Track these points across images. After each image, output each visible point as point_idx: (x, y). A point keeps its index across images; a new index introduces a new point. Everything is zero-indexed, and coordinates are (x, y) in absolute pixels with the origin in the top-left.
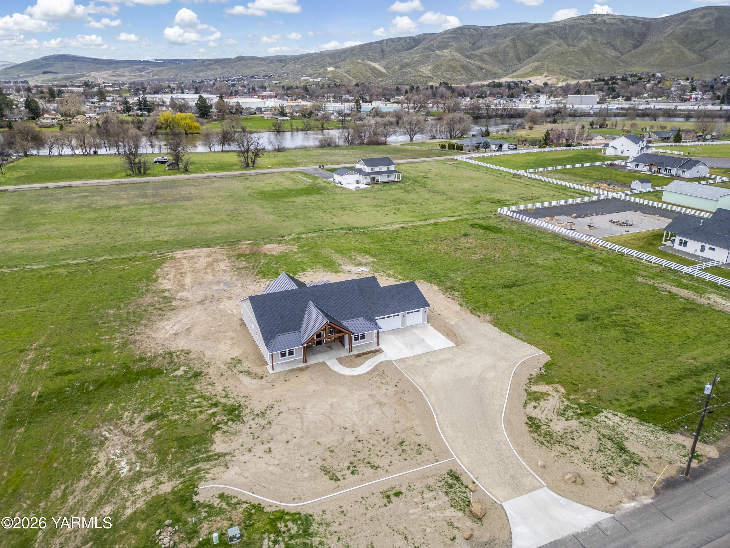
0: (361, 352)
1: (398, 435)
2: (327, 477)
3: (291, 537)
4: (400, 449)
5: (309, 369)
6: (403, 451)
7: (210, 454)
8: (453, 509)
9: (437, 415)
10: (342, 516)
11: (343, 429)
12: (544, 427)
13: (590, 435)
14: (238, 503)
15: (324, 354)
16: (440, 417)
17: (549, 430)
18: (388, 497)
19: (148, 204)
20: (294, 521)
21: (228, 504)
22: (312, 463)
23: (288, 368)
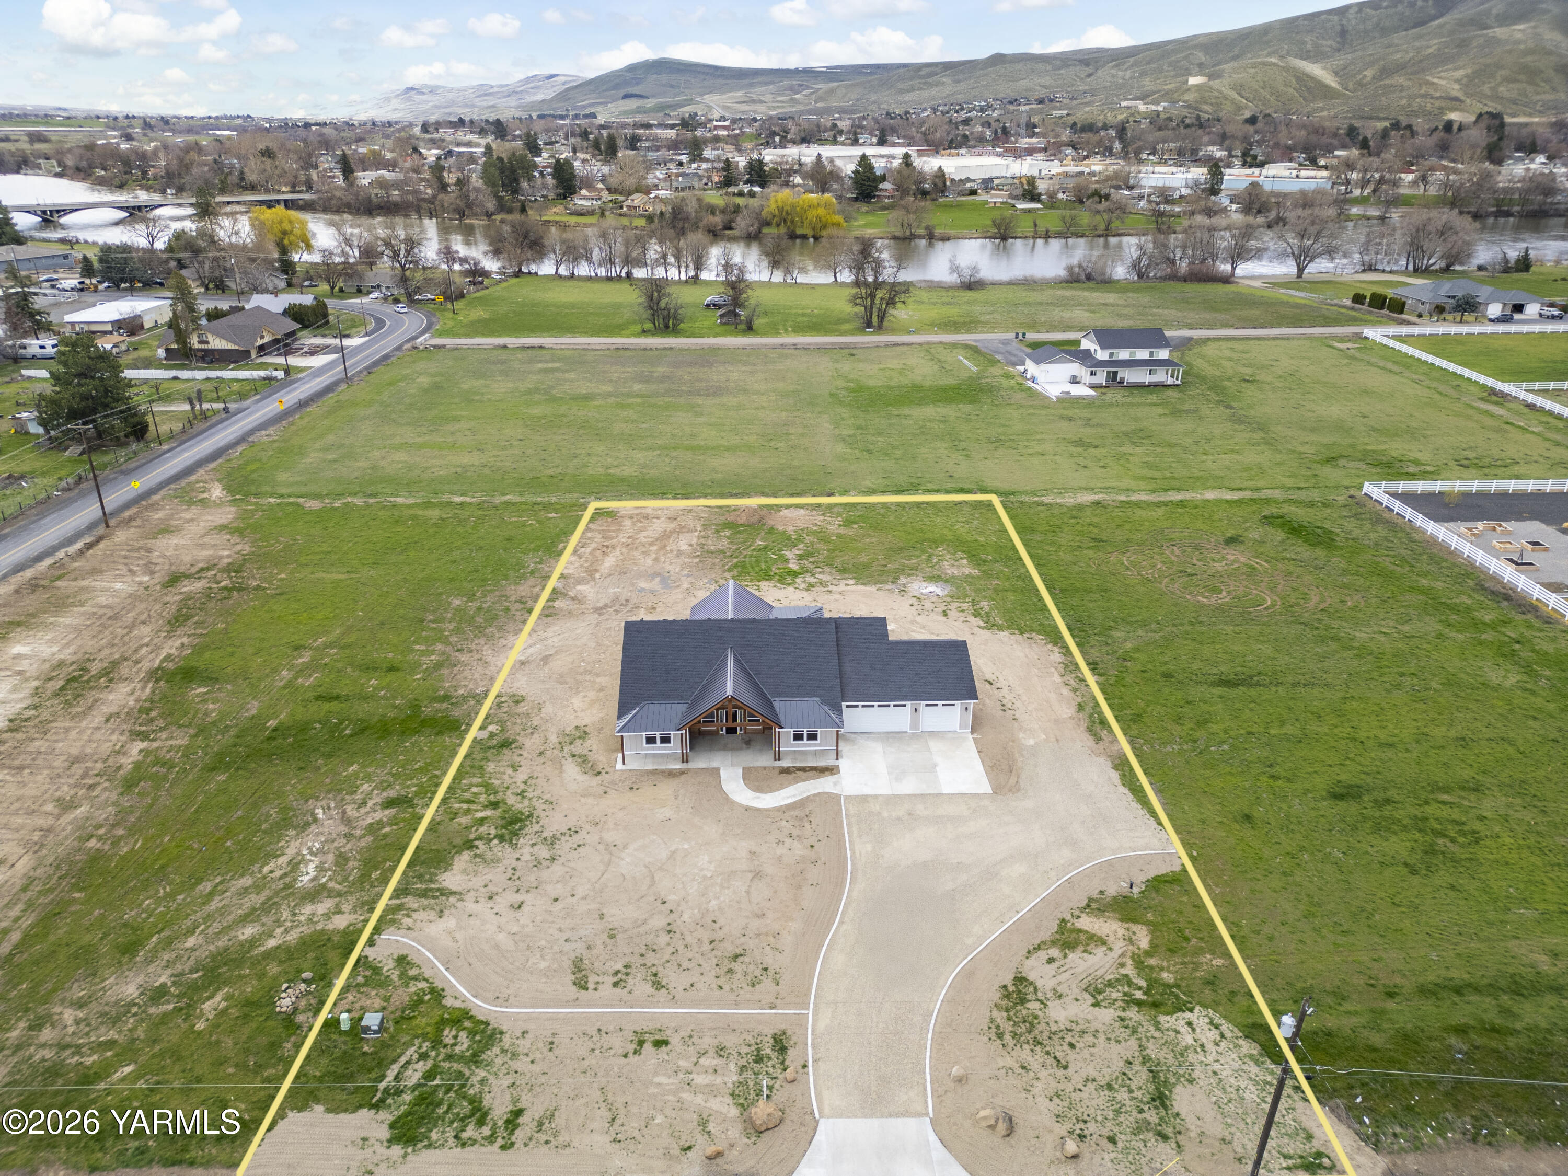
0: (798, 765)
1: (743, 939)
2: (573, 977)
3: (449, 1057)
4: (727, 965)
5: (683, 777)
6: (730, 971)
7: (433, 886)
8: (729, 1100)
9: (842, 922)
10: (545, 1050)
11: (660, 901)
12: (1034, 1006)
13: (1115, 1048)
14: (415, 978)
15: (729, 754)
16: (844, 927)
17: (1040, 1013)
18: (641, 1043)
19: (642, 396)
20: (472, 1033)
21: (403, 975)
22: (568, 947)
23: (650, 766)
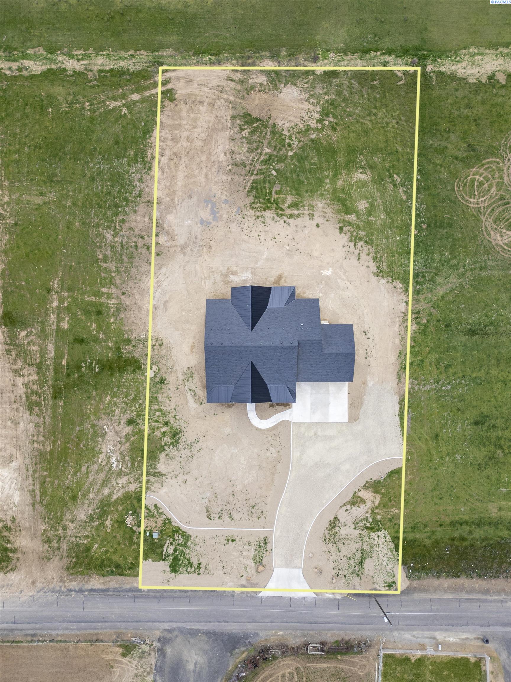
1: (256, 499)
2: (207, 514)
3: (178, 545)
6: (252, 512)
7: (156, 471)
8: (252, 561)
10: (203, 542)
11: (229, 480)
12: (337, 529)
14: (161, 513)
17: (338, 532)
18: (228, 540)
20: (183, 536)
21: (158, 512)
22: (204, 501)
